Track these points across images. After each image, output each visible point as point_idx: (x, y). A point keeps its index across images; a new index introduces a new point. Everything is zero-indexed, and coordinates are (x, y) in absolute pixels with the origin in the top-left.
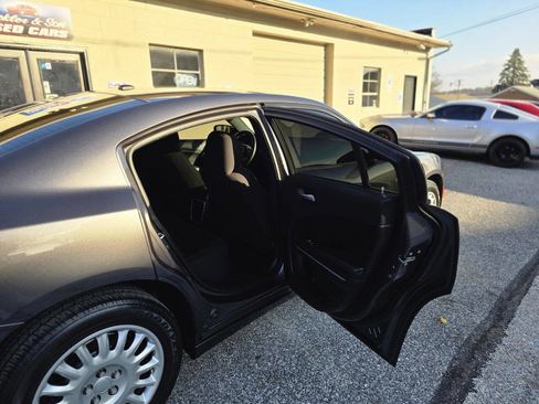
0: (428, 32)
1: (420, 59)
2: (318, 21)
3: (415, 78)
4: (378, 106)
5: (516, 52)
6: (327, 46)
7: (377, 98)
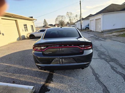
0: (32, 17)
1: (32, 22)
2: (14, 16)
3: (32, 26)
4: (28, 31)
5: (45, 20)
6: (15, 20)
7: (27, 30)
